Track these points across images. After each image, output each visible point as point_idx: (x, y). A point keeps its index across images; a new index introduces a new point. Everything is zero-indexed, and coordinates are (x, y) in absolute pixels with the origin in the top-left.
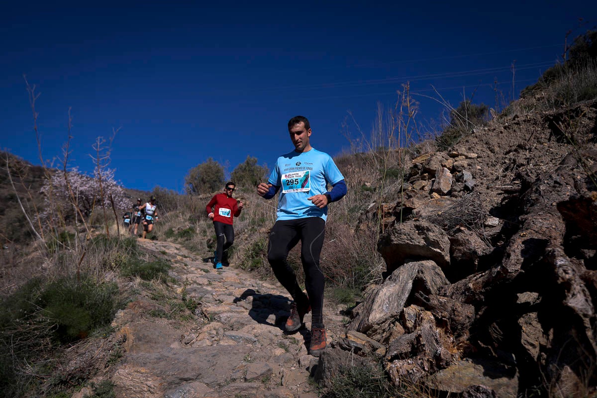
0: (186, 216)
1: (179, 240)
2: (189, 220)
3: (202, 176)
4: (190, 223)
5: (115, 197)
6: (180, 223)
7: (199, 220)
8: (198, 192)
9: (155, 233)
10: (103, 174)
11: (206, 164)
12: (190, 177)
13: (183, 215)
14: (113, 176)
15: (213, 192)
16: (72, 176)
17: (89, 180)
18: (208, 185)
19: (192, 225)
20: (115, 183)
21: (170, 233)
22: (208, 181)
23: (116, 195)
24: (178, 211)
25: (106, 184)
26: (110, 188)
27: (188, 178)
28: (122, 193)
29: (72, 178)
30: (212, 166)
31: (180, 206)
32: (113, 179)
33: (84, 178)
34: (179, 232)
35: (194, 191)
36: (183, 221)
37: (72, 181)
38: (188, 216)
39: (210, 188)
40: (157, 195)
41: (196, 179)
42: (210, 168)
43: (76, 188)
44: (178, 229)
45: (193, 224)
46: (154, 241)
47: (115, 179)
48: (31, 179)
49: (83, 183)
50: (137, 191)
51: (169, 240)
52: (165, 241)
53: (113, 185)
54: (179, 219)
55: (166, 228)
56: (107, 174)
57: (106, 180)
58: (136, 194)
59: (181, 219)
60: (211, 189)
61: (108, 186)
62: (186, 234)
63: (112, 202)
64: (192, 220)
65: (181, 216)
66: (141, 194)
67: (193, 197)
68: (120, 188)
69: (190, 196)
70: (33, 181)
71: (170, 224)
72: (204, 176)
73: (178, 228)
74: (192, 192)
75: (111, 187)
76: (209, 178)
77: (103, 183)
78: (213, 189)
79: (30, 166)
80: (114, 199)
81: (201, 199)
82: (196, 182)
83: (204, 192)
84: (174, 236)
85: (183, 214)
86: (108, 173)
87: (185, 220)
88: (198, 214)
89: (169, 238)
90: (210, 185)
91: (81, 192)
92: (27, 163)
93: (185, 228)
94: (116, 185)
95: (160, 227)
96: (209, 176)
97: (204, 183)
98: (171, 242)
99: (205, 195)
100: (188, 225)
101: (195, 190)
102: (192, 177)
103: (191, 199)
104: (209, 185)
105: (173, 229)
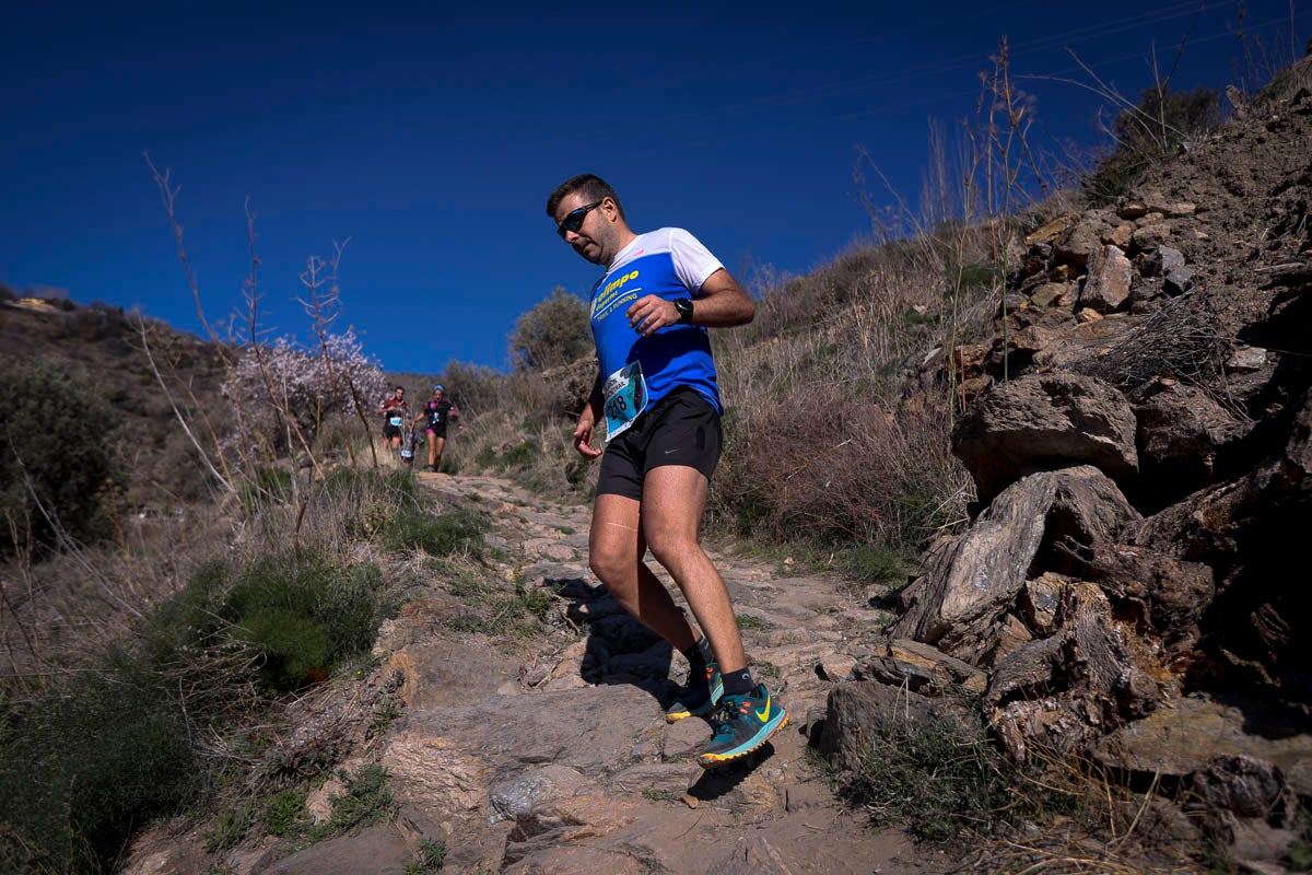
0: (517, 418)
1: (508, 469)
2: (525, 426)
3: (545, 330)
4: (528, 432)
5: (368, 392)
6: (507, 434)
7: (546, 425)
8: (540, 365)
9: (458, 459)
10: (340, 344)
11: (551, 303)
12: (519, 334)
13: (511, 417)
14: (360, 348)
15: (572, 363)
16: (278, 355)
17: (313, 361)
18: (559, 348)
19: (532, 437)
20: (365, 361)
21: (487, 458)
22: (558, 340)
23: (370, 388)
24: (500, 411)
25: (347, 364)
26: (356, 373)
27: (514, 336)
28: (382, 380)
29: (279, 358)
30: (565, 305)
31: (504, 398)
32: (360, 352)
33: (304, 358)
34: (505, 454)
35: (531, 364)
36: (512, 428)
37: (279, 365)
38: (521, 416)
39: (565, 353)
40: (455, 380)
41: (532, 337)
42: (561, 309)
43: (289, 379)
44: (504, 448)
45: (535, 434)
46: (455, 477)
47: (364, 352)
48: (205, 370)
49: (301, 368)
50: (413, 376)
51: (487, 472)
52: (479, 475)
53: (363, 367)
54: (504, 425)
55: (478, 447)
56: (347, 344)
57: (346, 358)
58: (414, 383)
59: (508, 424)
60: (568, 357)
61: (353, 368)
62: (520, 456)
63: (365, 403)
64: (532, 426)
65: (508, 420)
66: (422, 380)
67: (528, 379)
68: (375, 373)
69: (522, 376)
70: (210, 375)
71: (485, 438)
72: (549, 330)
73: (501, 445)
74: (525, 364)
75: (359, 371)
76: (560, 332)
77: (341, 363)
78: (571, 356)
79: (198, 343)
80: (368, 396)
81: (546, 379)
82: (533, 343)
83: (553, 363)
84: (496, 464)
85: (511, 414)
86: (349, 341)
87: (517, 428)
88: (542, 412)
89: (486, 468)
90: (565, 346)
91: (301, 388)
92: (193, 338)
93: (518, 444)
94: (369, 367)
95: (466, 449)
96: (560, 329)
97: (552, 344)
98: (491, 475)
99: (554, 370)
100: (523, 437)
101: (533, 361)
102: (524, 332)
103: (526, 380)
104: (562, 349)
105: (493, 448)
